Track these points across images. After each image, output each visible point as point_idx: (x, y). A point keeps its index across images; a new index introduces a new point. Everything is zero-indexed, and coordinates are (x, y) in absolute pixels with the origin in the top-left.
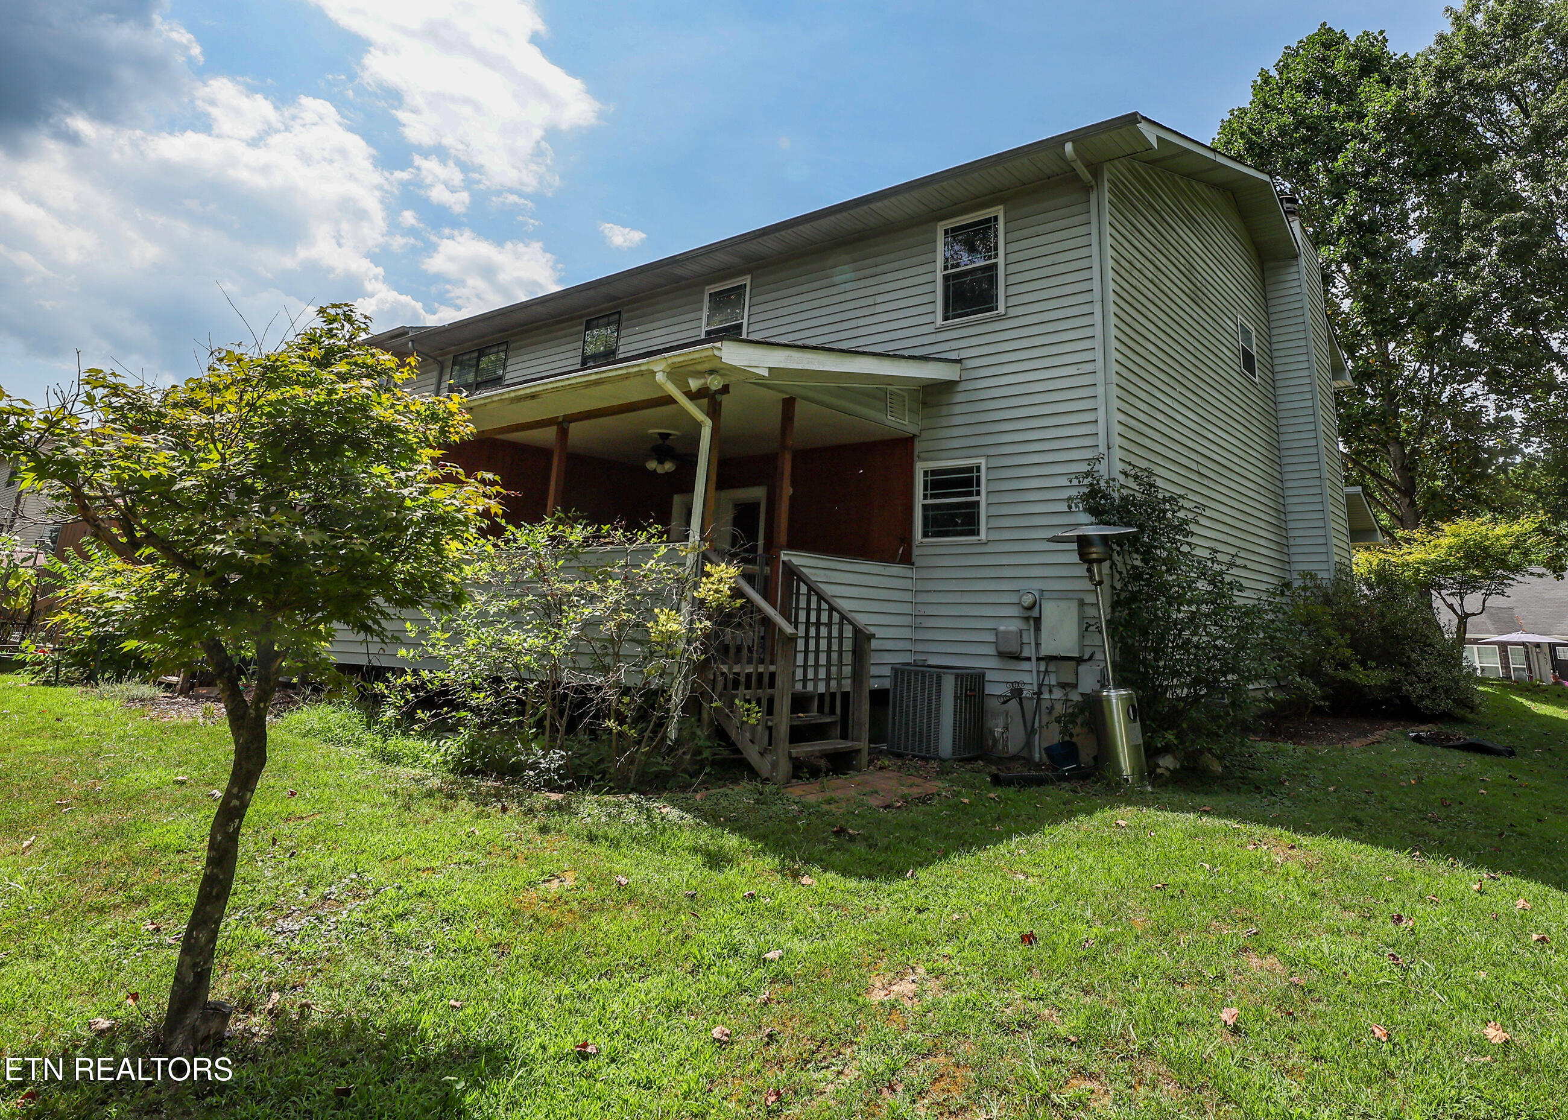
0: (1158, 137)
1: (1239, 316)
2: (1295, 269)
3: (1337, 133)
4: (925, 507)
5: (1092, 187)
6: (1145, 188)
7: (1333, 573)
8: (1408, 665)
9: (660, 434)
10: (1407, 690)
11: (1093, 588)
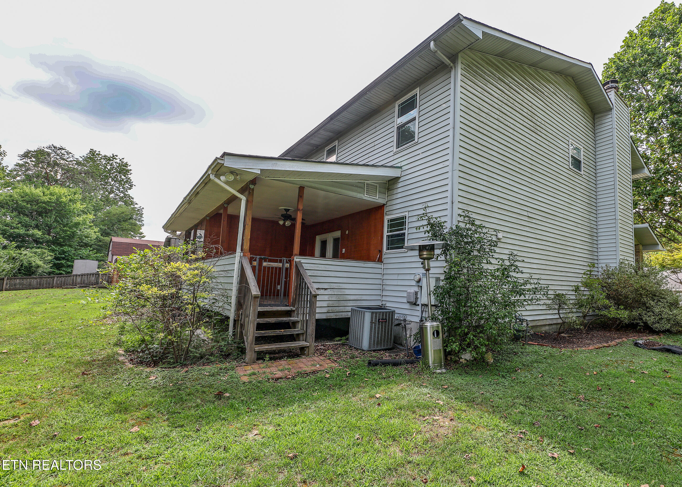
0: (483, 32)
1: (570, 140)
2: (610, 116)
3: (664, 54)
4: (388, 236)
5: (451, 67)
6: (496, 70)
7: (618, 264)
8: (648, 308)
9: (285, 209)
10: (646, 319)
11: (425, 272)
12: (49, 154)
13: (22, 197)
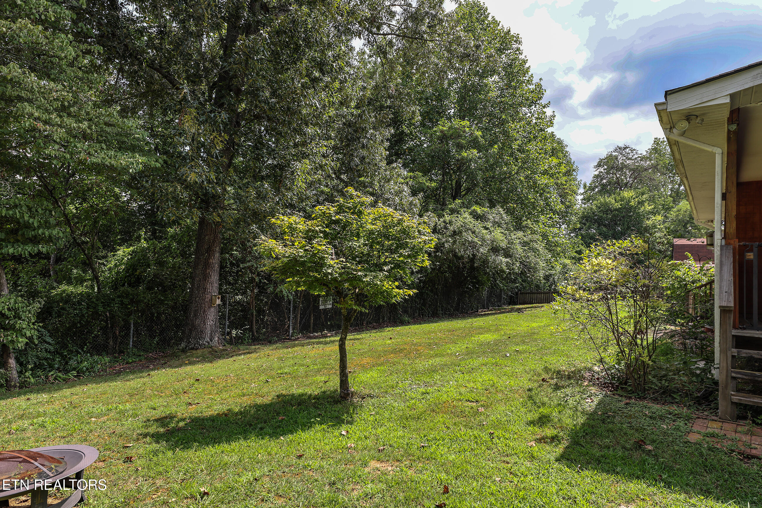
12: (616, 158)
13: (600, 208)
